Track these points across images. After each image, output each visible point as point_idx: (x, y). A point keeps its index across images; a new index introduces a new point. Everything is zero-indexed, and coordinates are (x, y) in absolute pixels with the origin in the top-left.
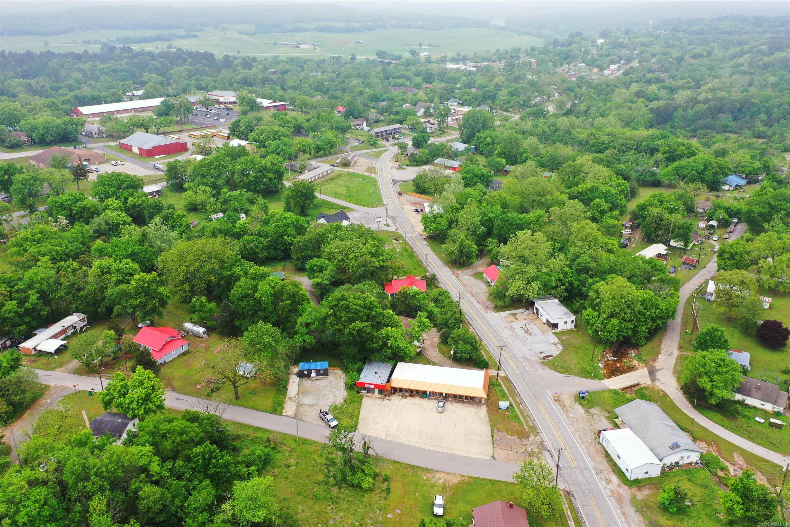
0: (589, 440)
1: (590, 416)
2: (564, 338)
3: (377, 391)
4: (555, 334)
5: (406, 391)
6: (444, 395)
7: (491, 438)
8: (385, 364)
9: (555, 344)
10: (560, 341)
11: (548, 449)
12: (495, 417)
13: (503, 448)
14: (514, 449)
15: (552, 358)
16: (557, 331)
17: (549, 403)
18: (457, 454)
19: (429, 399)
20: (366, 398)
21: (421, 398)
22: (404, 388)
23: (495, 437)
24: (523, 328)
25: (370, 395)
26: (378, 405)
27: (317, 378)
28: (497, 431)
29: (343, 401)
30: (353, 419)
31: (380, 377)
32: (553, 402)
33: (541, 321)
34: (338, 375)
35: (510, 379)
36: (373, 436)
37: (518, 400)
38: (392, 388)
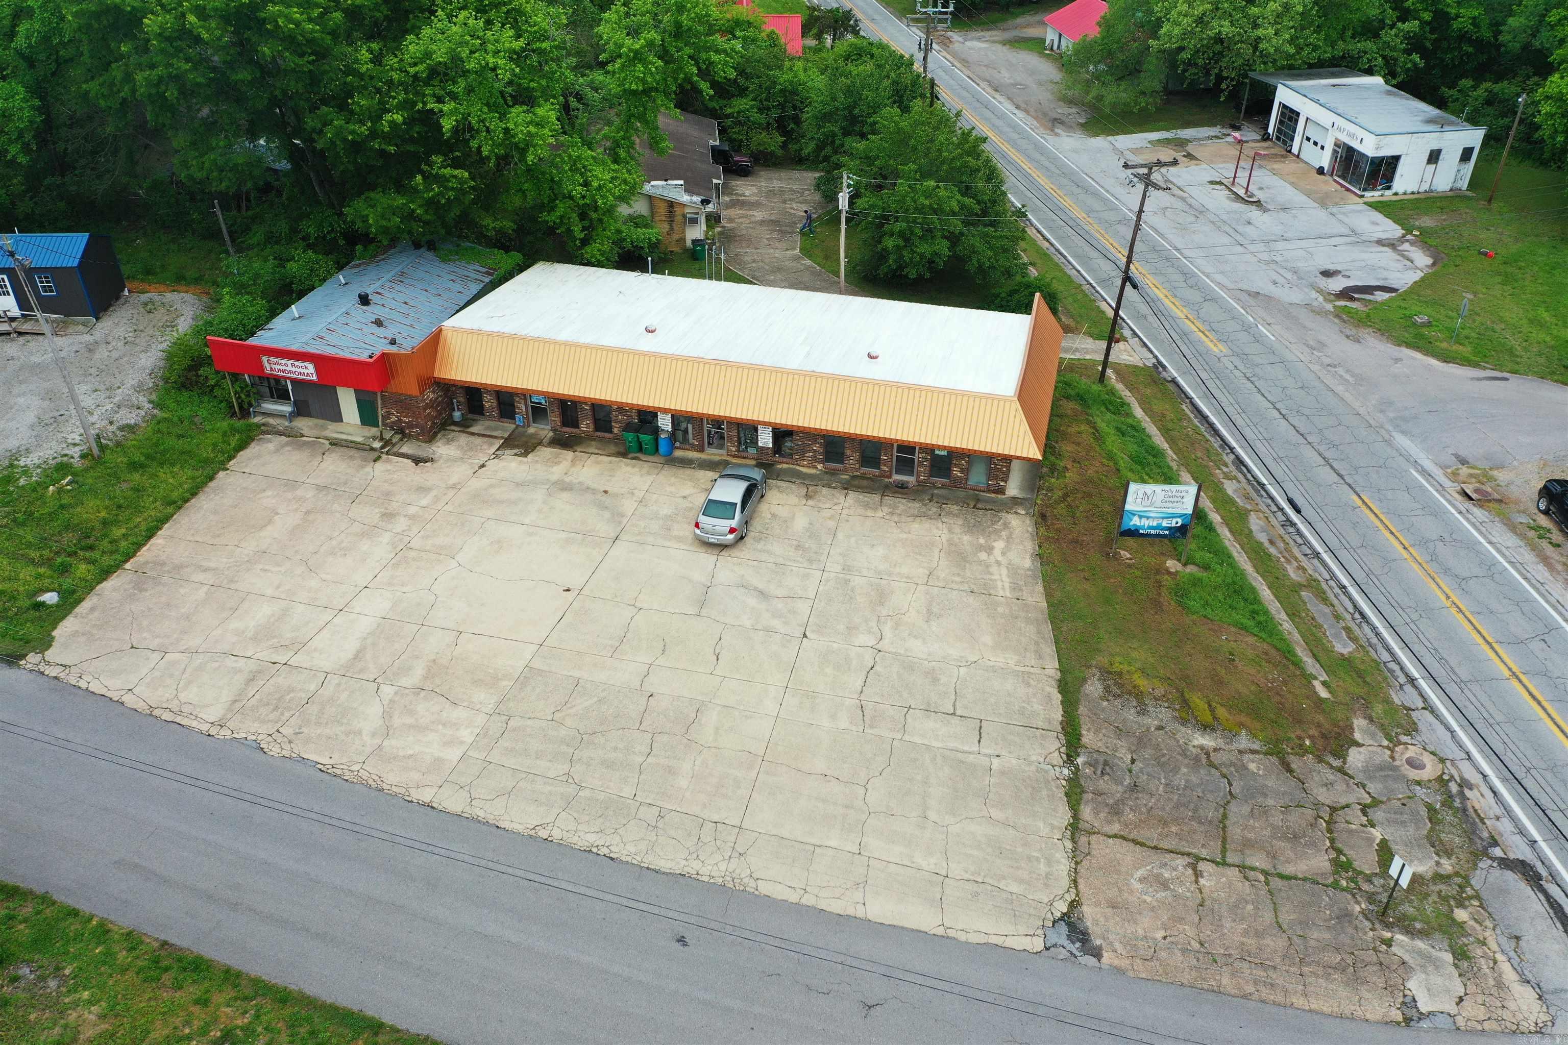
2: (1427, 222)
3: (347, 400)
4: (1380, 206)
5: (538, 412)
6: (765, 439)
7: (1054, 746)
8: (450, 267)
9: (1392, 245)
10: (1409, 231)
11: (1520, 851)
12: (1087, 586)
13: (1151, 834)
14: (1247, 844)
15: (1387, 296)
16: (1388, 193)
17: (1436, 513)
18: (765, 888)
19: (672, 462)
20: (271, 446)
21: (624, 454)
22: (525, 395)
23: (1088, 738)
24: (1220, 183)
25: (304, 424)
26: (321, 488)
27: (27, 327)
28: (1107, 689)
29: (75, 452)
30: (65, 570)
31: (379, 323)
32: (1464, 511)
33: (1301, 165)
34: (161, 316)
35: (1174, 381)
36: (129, 700)
37: (1230, 488)
38: (448, 388)
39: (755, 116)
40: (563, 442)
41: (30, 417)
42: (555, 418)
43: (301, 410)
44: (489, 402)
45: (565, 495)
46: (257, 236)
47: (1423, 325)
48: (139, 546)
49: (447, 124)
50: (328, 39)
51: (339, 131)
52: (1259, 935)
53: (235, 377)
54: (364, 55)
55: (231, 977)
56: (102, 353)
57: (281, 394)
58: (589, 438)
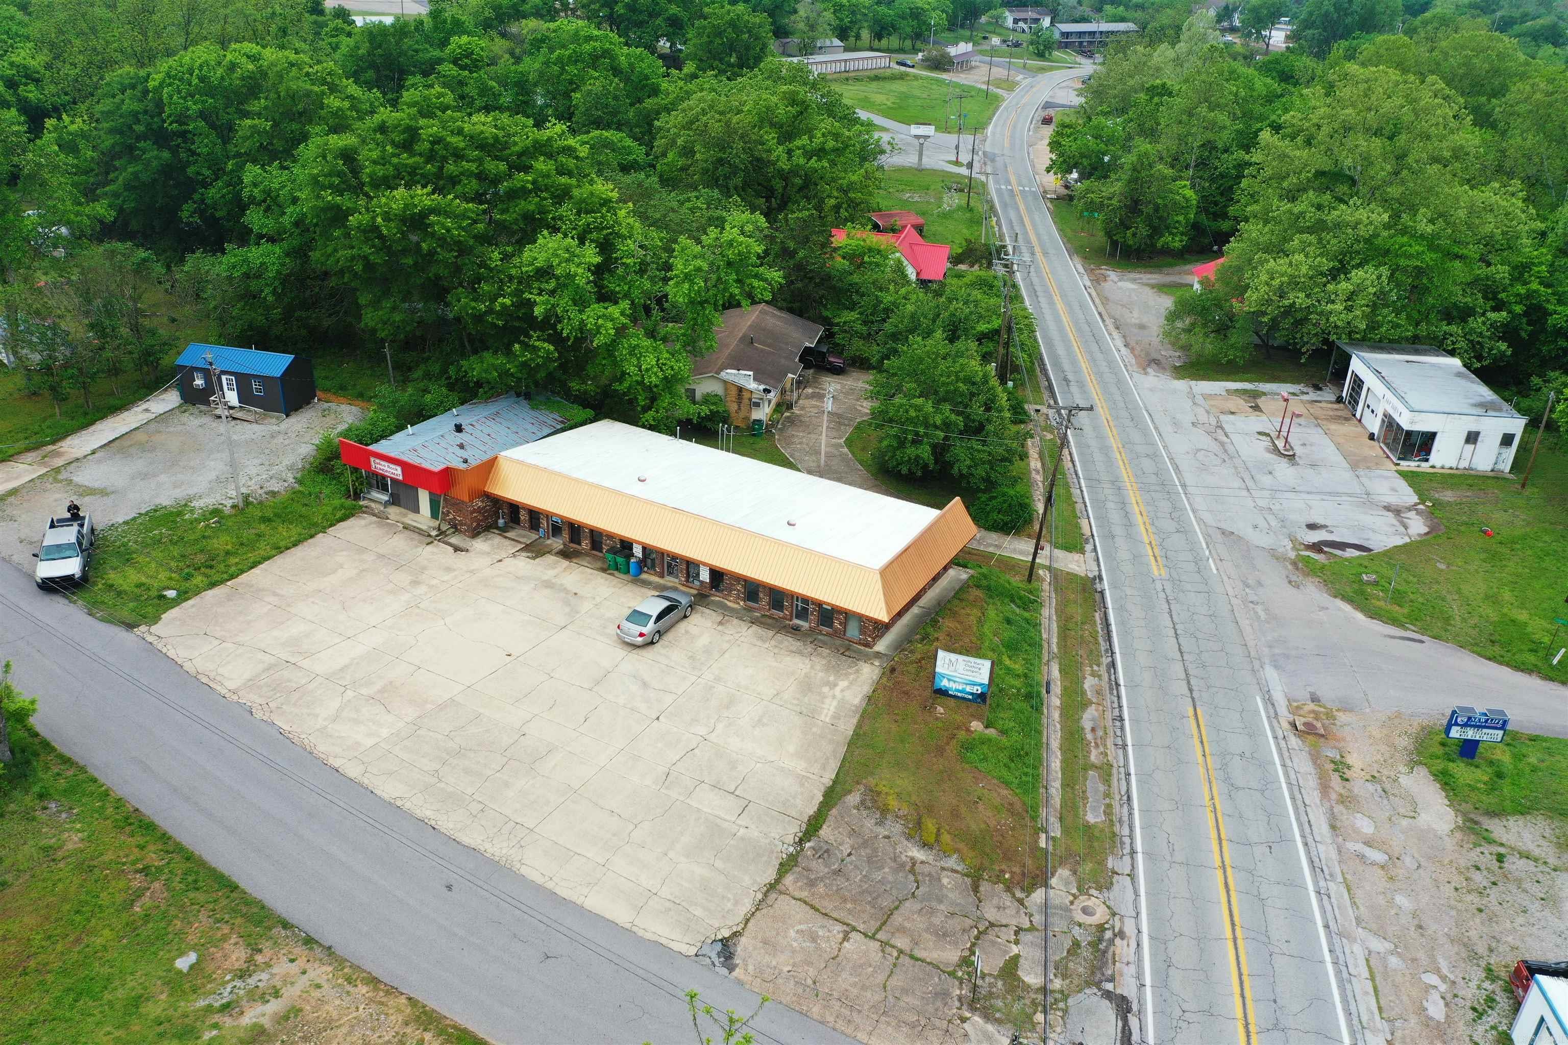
0: (1436, 1010)
1: (1485, 856)
2: (1448, 496)
3: (424, 497)
4: (1410, 478)
5: (556, 530)
6: (705, 576)
7: (794, 830)
8: (533, 413)
9: (1397, 511)
10: (1423, 502)
11: (1127, 988)
12: (894, 727)
13: (828, 905)
14: (902, 930)
15: (1357, 553)
16: (1424, 464)
17: (1253, 733)
18: (524, 871)
19: (637, 581)
20: (363, 522)
21: (604, 570)
22: (548, 515)
23: (825, 832)
24: (1268, 435)
25: (393, 511)
26: (381, 556)
27: (239, 415)
28: (863, 802)
29: (229, 503)
30: (188, 578)
31: (461, 446)
32: (1280, 735)
33: (1360, 429)
34: (330, 420)
35: (1102, 593)
36: (187, 666)
37: (1089, 683)
38: (497, 503)
39: (858, 327)
40: (565, 554)
41: (212, 475)
42: (566, 535)
43: (395, 501)
44: (523, 516)
45: (547, 592)
46: (418, 373)
47: (1368, 583)
48: (242, 572)
49: (538, 311)
50: (471, 242)
51: (465, 307)
52: (864, 988)
53: (355, 470)
54: (496, 255)
55: (165, 837)
56: (280, 439)
57: (384, 488)
58: (587, 554)
